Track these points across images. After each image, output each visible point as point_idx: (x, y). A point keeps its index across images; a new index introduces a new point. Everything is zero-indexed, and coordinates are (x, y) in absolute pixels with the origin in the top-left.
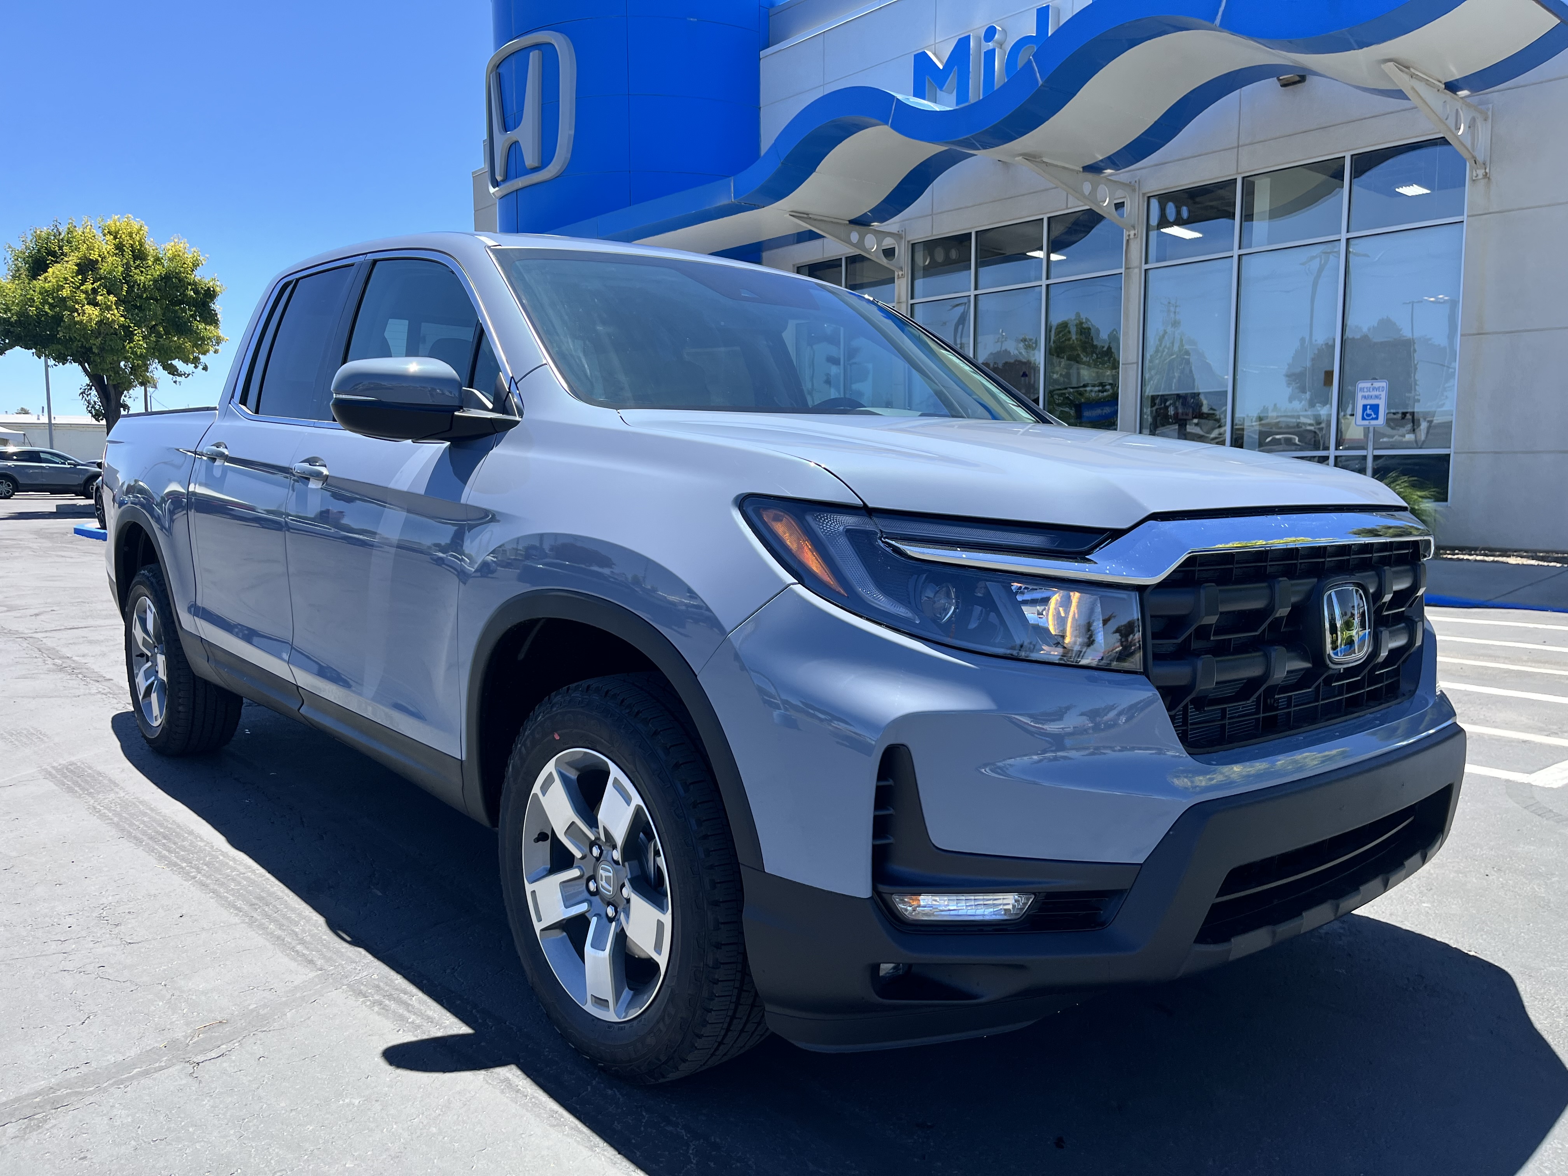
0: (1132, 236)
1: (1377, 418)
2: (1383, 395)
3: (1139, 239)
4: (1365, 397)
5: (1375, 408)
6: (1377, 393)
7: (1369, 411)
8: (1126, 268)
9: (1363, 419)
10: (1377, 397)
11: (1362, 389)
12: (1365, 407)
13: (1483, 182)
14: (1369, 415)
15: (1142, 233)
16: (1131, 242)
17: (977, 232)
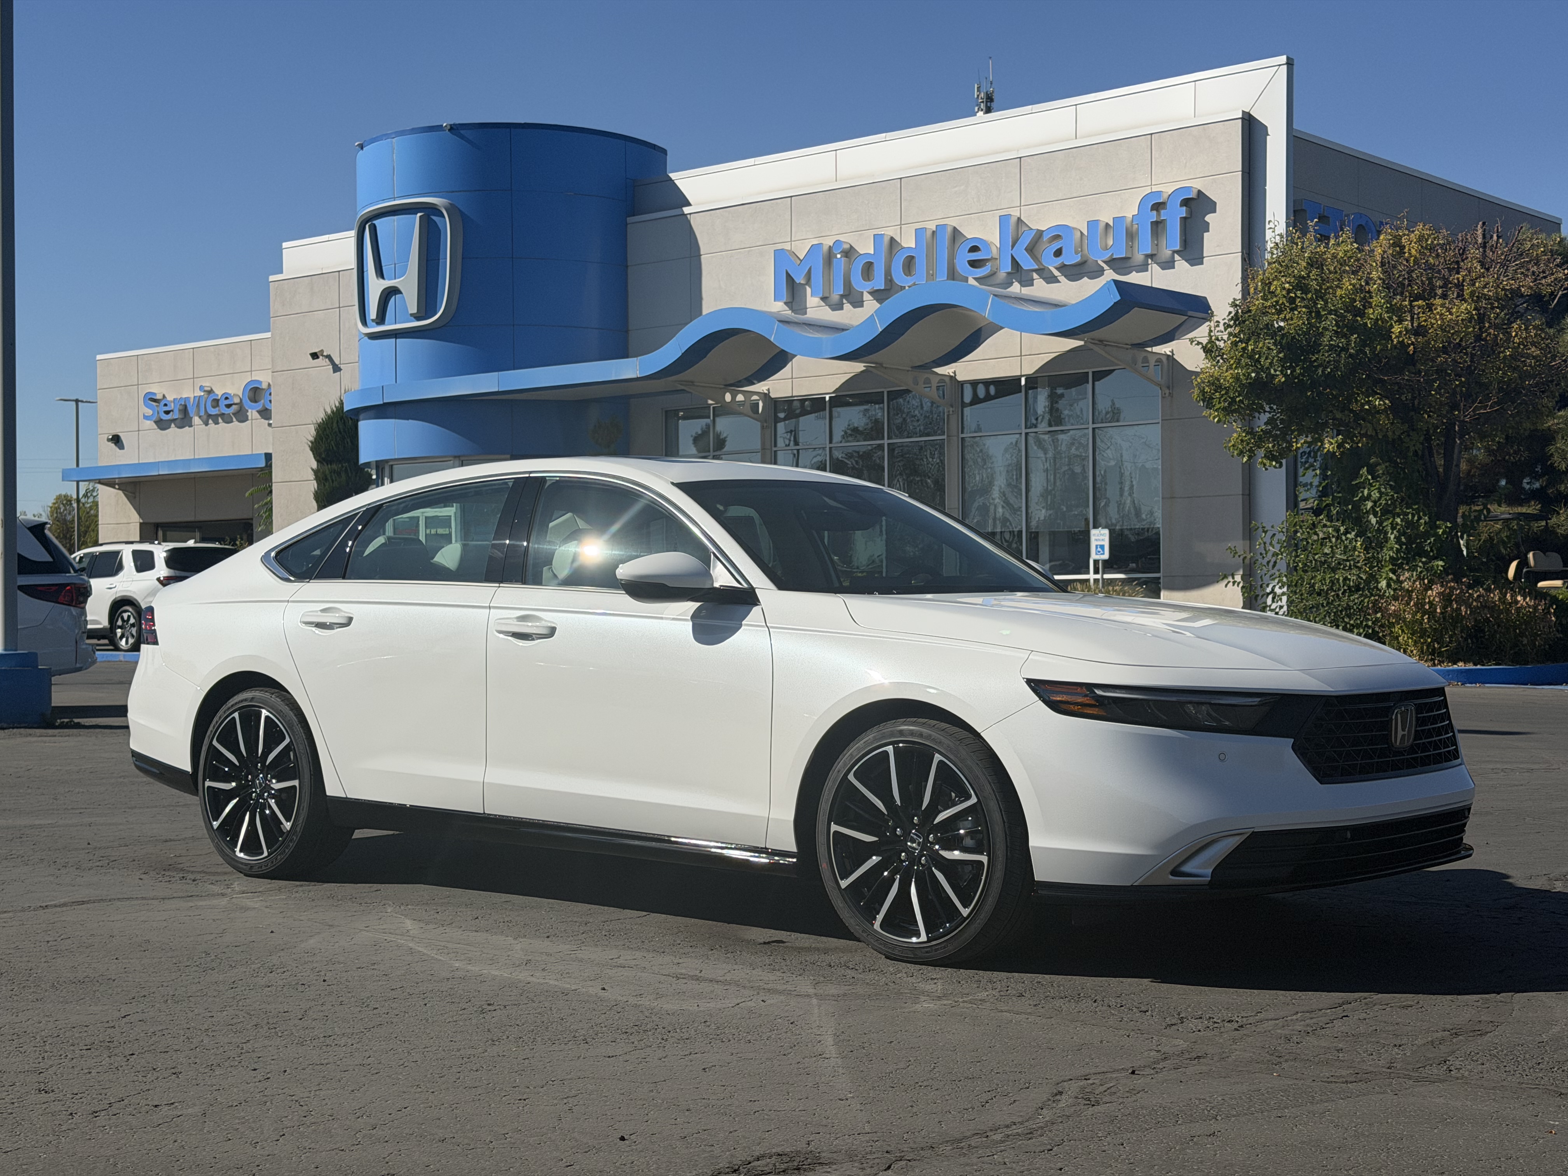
0: (951, 413)
1: (1103, 554)
2: (1106, 539)
3: (955, 415)
4: (1097, 540)
5: (1102, 547)
6: (1103, 537)
7: (1099, 549)
8: (948, 436)
9: (1096, 554)
10: (1103, 540)
11: (1094, 535)
12: (1097, 546)
13: (1169, 398)
14: (1099, 552)
15: (958, 411)
16: (950, 416)
17: (830, 397)
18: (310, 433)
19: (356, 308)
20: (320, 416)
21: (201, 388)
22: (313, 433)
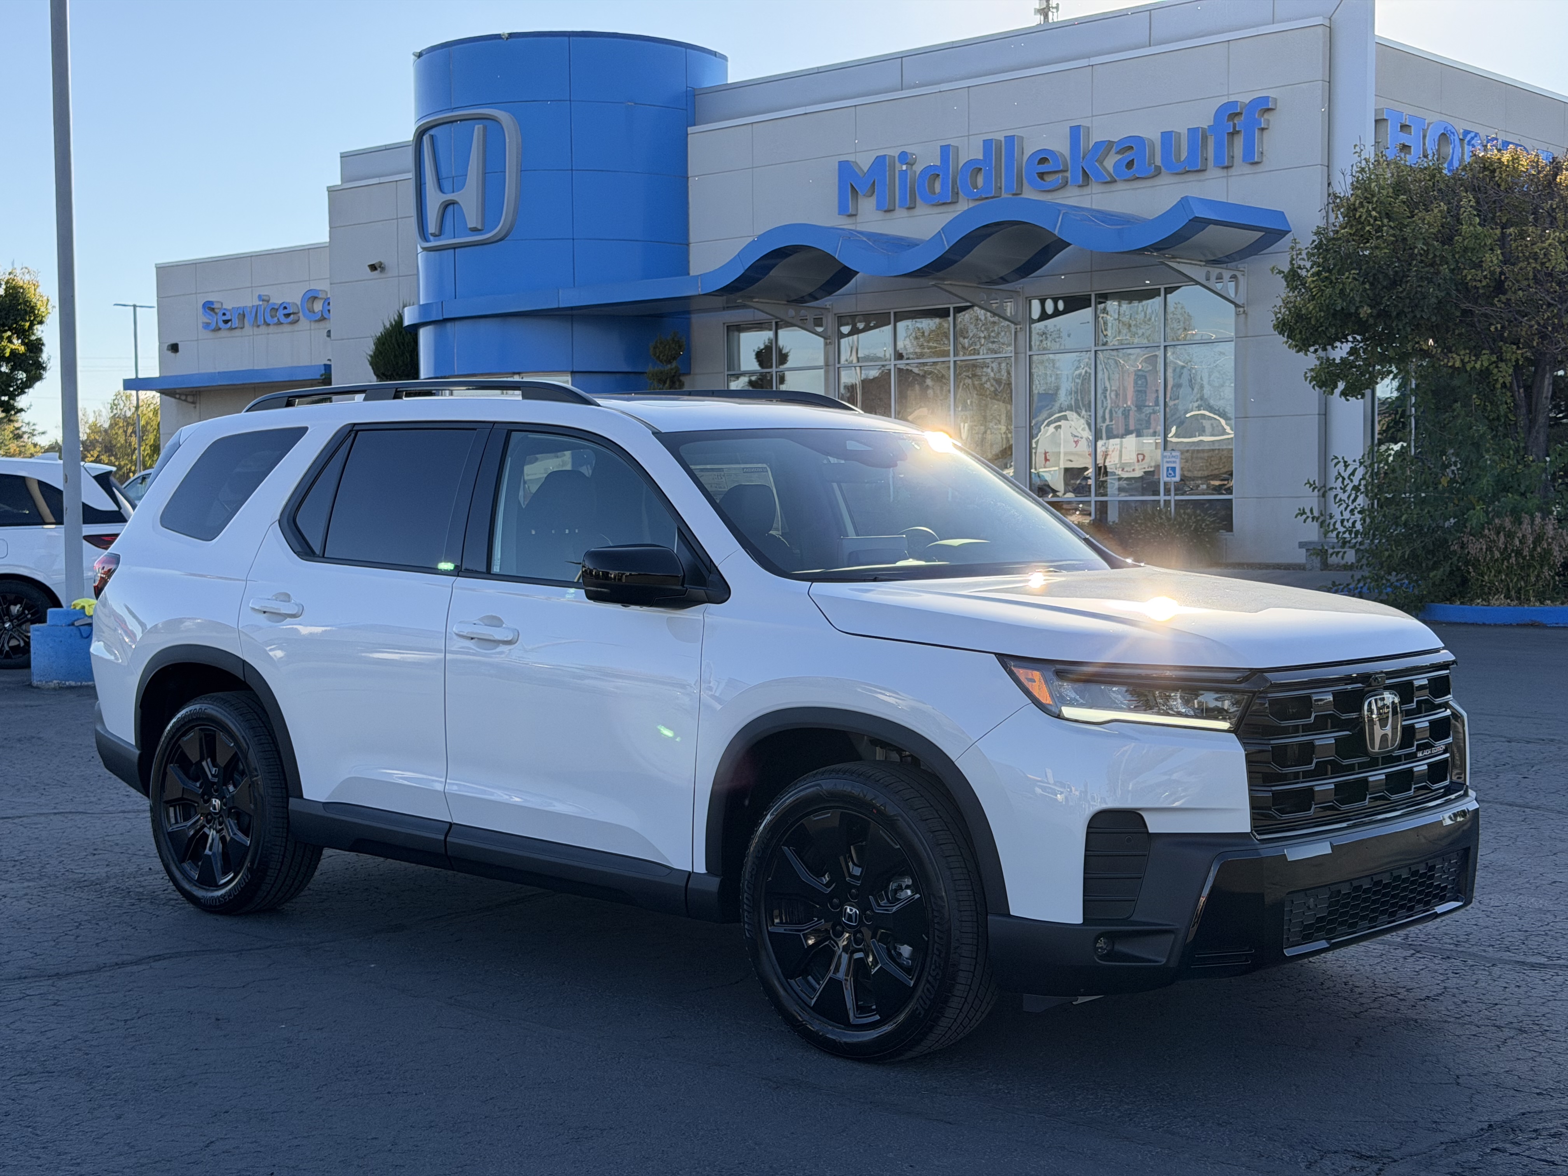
0: (1018, 329)
1: (1174, 476)
2: (1178, 461)
3: (1023, 332)
4: (1168, 462)
5: (1174, 469)
6: (1174, 459)
7: (1170, 472)
8: (1016, 353)
9: (1167, 476)
10: (1174, 462)
11: (1165, 457)
12: (1168, 468)
13: (1243, 316)
14: (1170, 474)
15: (1025, 328)
16: (1019, 334)
17: (895, 313)
18: (369, 347)
19: (413, 221)
20: (379, 331)
21: (260, 297)
22: (373, 347)
